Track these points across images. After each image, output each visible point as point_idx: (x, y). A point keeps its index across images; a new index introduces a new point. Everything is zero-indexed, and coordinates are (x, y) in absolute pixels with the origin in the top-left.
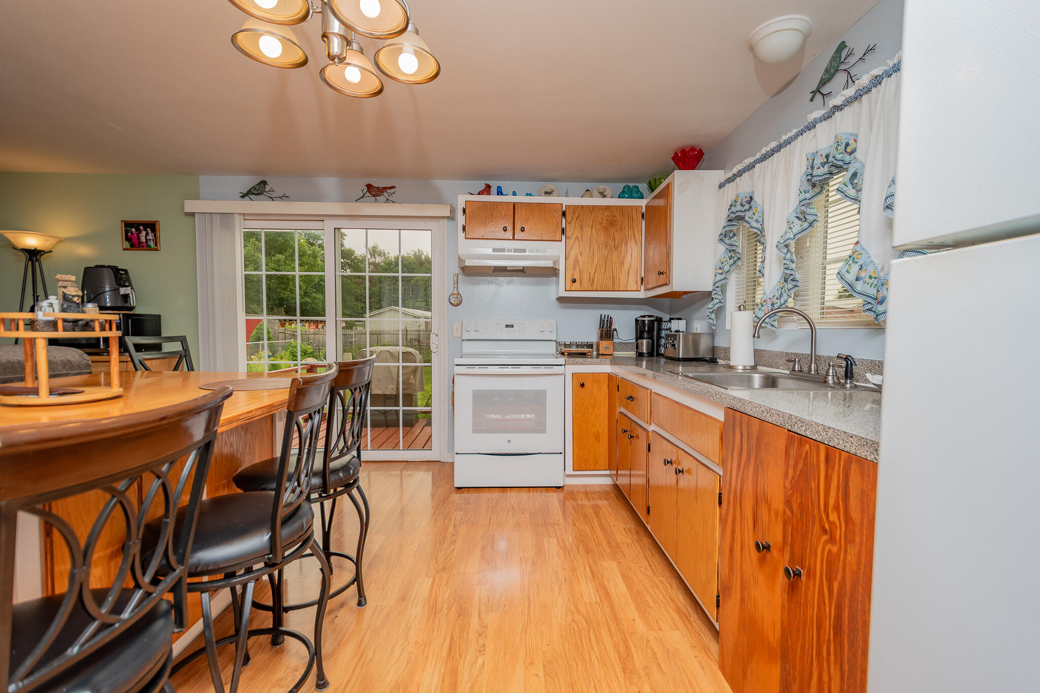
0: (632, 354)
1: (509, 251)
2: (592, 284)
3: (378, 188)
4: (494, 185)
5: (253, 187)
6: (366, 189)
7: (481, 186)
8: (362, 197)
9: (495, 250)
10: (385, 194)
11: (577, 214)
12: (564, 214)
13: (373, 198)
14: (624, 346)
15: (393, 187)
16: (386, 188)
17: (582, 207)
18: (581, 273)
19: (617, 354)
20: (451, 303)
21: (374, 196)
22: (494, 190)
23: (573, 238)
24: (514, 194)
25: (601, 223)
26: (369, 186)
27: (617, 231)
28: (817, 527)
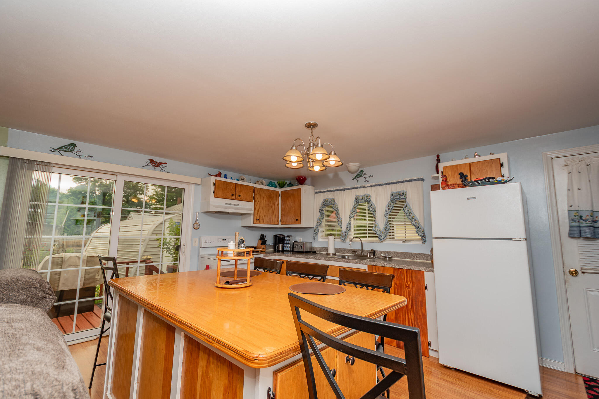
0: (272, 250)
1: (232, 205)
2: (263, 222)
3: (157, 162)
4: (223, 173)
5: (64, 146)
6: (149, 161)
7: (216, 172)
8: (146, 166)
9: (226, 204)
10: (161, 166)
11: (258, 192)
12: (254, 191)
13: (153, 167)
14: (269, 247)
15: (166, 163)
16: (161, 163)
17: (261, 189)
18: (260, 216)
19: (267, 250)
20: (194, 228)
21: (154, 166)
22: (223, 175)
23: (257, 201)
24: (231, 178)
25: (267, 196)
26: (151, 161)
27: (272, 200)
28: (405, 286)
